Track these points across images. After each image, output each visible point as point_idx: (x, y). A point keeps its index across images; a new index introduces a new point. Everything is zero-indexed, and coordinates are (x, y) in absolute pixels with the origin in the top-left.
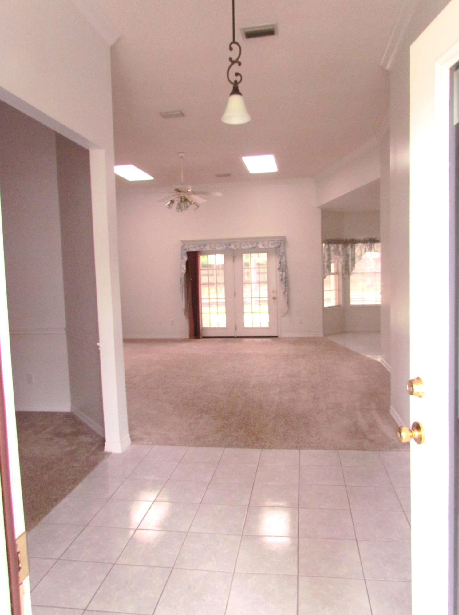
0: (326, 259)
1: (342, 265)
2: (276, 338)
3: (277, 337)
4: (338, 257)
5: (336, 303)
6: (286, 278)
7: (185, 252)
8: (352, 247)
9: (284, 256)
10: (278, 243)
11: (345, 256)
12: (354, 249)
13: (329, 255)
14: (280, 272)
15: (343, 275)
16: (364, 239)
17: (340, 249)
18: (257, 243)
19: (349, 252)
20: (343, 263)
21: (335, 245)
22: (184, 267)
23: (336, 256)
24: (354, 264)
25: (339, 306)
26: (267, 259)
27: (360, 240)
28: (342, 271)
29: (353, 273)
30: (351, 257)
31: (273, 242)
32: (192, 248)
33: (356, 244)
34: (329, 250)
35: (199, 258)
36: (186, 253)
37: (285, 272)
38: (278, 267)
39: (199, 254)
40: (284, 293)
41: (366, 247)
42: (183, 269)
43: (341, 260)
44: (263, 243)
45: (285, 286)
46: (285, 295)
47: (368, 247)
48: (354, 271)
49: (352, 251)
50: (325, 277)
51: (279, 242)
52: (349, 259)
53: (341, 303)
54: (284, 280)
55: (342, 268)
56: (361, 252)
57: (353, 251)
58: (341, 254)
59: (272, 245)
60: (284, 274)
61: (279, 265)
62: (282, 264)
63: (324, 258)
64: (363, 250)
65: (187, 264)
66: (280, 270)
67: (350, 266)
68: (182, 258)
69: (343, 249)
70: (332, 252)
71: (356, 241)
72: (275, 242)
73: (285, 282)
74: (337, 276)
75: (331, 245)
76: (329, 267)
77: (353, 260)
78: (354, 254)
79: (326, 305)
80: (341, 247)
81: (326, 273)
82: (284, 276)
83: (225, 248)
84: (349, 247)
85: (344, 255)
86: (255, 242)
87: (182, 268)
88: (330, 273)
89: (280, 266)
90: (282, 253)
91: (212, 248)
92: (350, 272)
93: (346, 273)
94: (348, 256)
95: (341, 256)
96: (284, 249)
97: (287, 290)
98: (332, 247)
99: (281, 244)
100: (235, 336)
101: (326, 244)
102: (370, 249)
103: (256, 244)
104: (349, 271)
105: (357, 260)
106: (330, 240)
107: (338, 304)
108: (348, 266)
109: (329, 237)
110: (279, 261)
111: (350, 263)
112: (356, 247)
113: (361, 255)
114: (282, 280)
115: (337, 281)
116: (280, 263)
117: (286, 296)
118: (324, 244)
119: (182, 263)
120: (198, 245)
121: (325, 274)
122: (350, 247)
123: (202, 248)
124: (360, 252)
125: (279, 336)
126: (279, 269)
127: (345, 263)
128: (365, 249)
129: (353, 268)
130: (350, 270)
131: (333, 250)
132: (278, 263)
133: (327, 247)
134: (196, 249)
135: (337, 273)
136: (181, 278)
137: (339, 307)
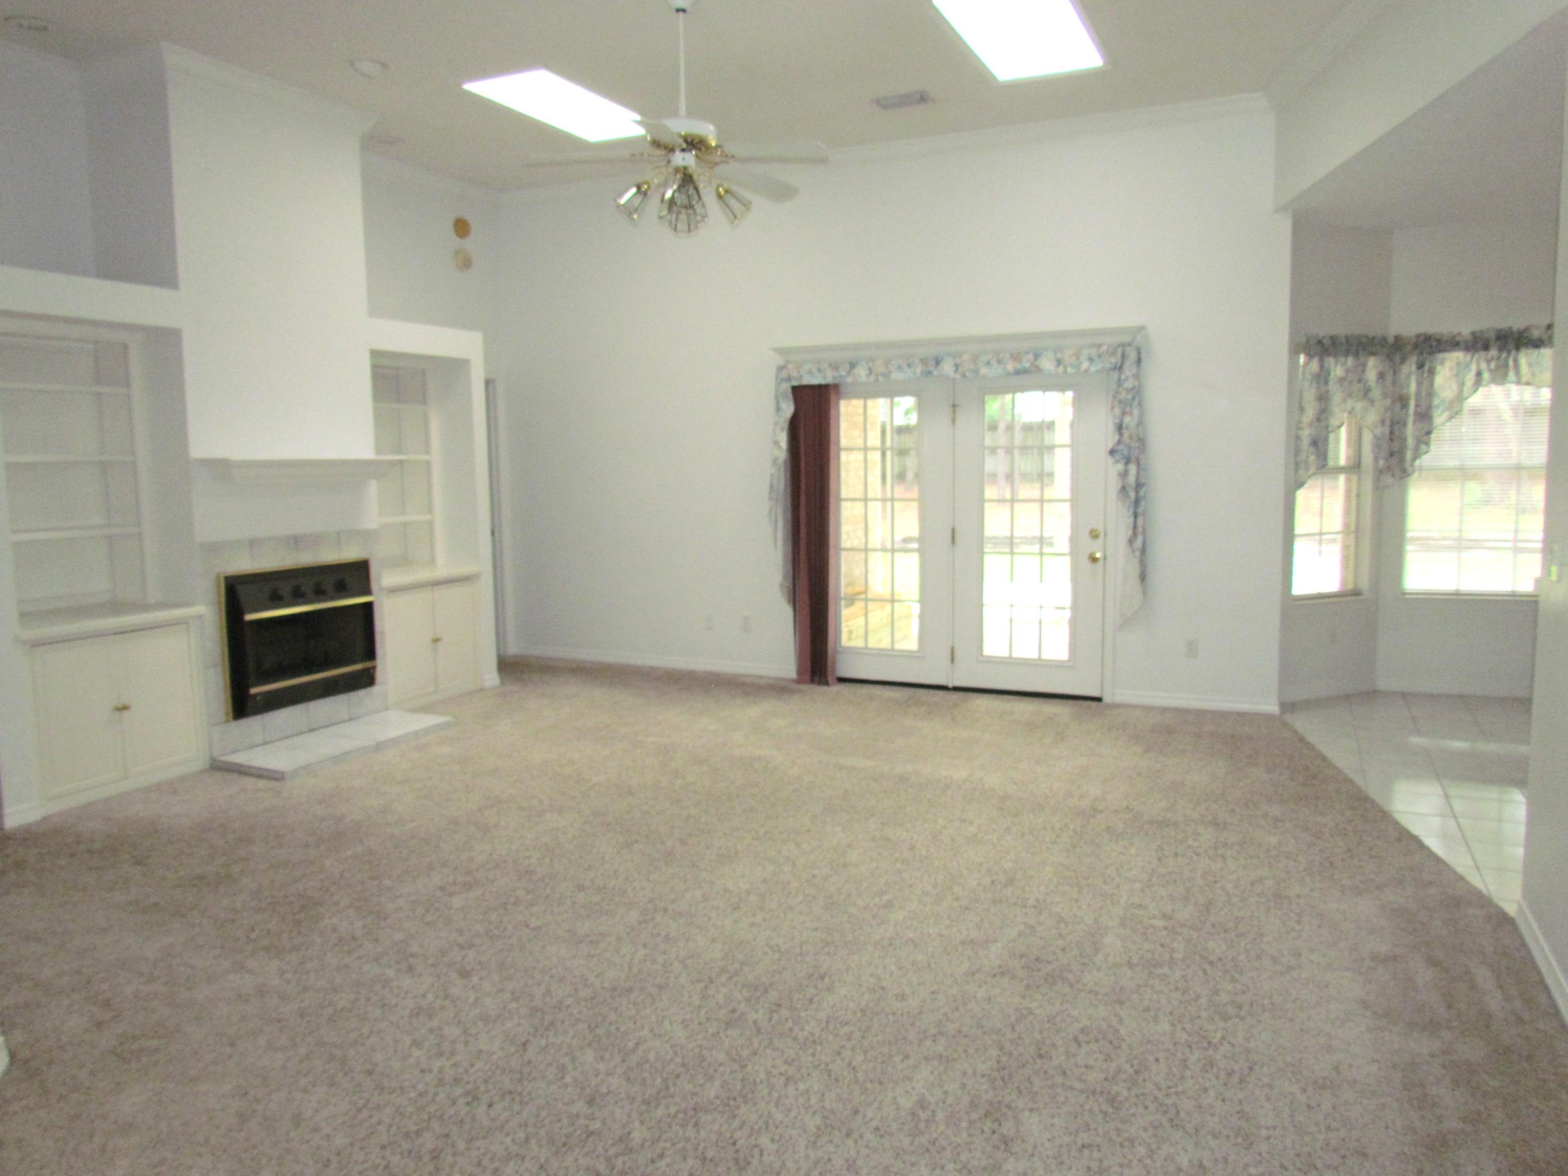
0: (1310, 413)
1: (1375, 436)
2: (1094, 704)
3: (1098, 699)
4: (1359, 406)
5: (1344, 582)
6: (1139, 486)
7: (786, 387)
8: (1420, 366)
9: (1136, 403)
10: (1114, 353)
11: (1388, 402)
12: (1432, 372)
13: (1323, 398)
14: (1118, 461)
15: (1379, 473)
16: (1473, 334)
17: (1371, 374)
18: (1037, 356)
19: (1408, 386)
20: (1378, 431)
21: (1350, 361)
22: (783, 439)
23: (1350, 403)
24: (1425, 437)
25: (1356, 593)
26: (1074, 414)
27: (1458, 339)
28: (1376, 459)
29: (1421, 469)
30: (1417, 406)
31: (1093, 352)
32: (810, 372)
33: (1441, 356)
34: (1322, 377)
35: (832, 411)
36: (790, 390)
37: (1138, 464)
38: (1110, 445)
39: (833, 397)
40: (1131, 542)
41: (1484, 366)
42: (779, 447)
43: (1373, 417)
44: (1059, 356)
45: (1136, 515)
46: (1133, 551)
47: (1493, 365)
48: (1425, 460)
49: (1419, 384)
50: (1300, 484)
51: (1120, 350)
52: (1407, 414)
53: (1364, 583)
54: (1132, 494)
55: (1377, 446)
56: (1462, 384)
57: (1426, 384)
58: (1376, 393)
59: (1091, 360)
60: (1133, 469)
61: (1117, 438)
62: (1126, 433)
63: (1302, 409)
64: (1470, 377)
65: (794, 426)
66: (1118, 457)
67: (1410, 442)
68: (778, 409)
69: (1381, 376)
70: (1333, 387)
71: (1439, 341)
72: (1104, 348)
73: (1137, 502)
74: (1354, 478)
75: (1330, 361)
76: (1320, 445)
77: (1425, 416)
78: (1431, 394)
79: (1302, 585)
80: (1373, 367)
81: (1307, 469)
82: (1132, 479)
83: (919, 374)
84: (1409, 367)
85: (1385, 395)
86: (1027, 353)
87: (776, 443)
88: (1323, 467)
89: (1119, 442)
90: (1128, 391)
91: (877, 375)
92: (1407, 465)
93: (1389, 468)
94: (1403, 401)
95: (1372, 402)
96: (1137, 376)
97: (1140, 530)
98: (1337, 369)
99: (1124, 356)
100: (950, 685)
101: (1310, 356)
102: (1500, 376)
103: (1031, 357)
104: (1402, 460)
105: (1439, 418)
106: (1327, 342)
107: (1350, 587)
108: (1403, 440)
109: (1324, 331)
110: (1117, 421)
111: (1410, 430)
112: (1439, 368)
113: (1460, 398)
114: (1123, 489)
115: (1353, 499)
116: (1120, 428)
117: (1137, 553)
118: (1302, 359)
119: (776, 424)
120: (830, 365)
121: (1301, 472)
122: (1414, 368)
123: (844, 373)
124: (1455, 387)
125: (1107, 699)
126: (1112, 452)
127: (1387, 430)
128: (1479, 374)
129: (1423, 447)
130: (1409, 455)
131: (1341, 380)
132: (1111, 427)
133: (1315, 365)
134: (825, 378)
135: (1355, 467)
136: (772, 475)
137: (1354, 598)
